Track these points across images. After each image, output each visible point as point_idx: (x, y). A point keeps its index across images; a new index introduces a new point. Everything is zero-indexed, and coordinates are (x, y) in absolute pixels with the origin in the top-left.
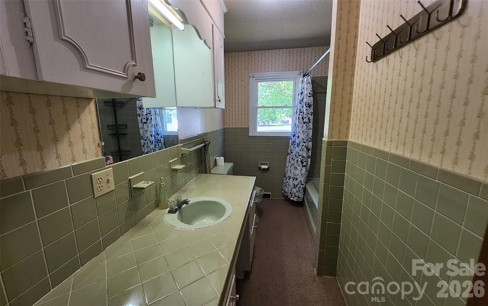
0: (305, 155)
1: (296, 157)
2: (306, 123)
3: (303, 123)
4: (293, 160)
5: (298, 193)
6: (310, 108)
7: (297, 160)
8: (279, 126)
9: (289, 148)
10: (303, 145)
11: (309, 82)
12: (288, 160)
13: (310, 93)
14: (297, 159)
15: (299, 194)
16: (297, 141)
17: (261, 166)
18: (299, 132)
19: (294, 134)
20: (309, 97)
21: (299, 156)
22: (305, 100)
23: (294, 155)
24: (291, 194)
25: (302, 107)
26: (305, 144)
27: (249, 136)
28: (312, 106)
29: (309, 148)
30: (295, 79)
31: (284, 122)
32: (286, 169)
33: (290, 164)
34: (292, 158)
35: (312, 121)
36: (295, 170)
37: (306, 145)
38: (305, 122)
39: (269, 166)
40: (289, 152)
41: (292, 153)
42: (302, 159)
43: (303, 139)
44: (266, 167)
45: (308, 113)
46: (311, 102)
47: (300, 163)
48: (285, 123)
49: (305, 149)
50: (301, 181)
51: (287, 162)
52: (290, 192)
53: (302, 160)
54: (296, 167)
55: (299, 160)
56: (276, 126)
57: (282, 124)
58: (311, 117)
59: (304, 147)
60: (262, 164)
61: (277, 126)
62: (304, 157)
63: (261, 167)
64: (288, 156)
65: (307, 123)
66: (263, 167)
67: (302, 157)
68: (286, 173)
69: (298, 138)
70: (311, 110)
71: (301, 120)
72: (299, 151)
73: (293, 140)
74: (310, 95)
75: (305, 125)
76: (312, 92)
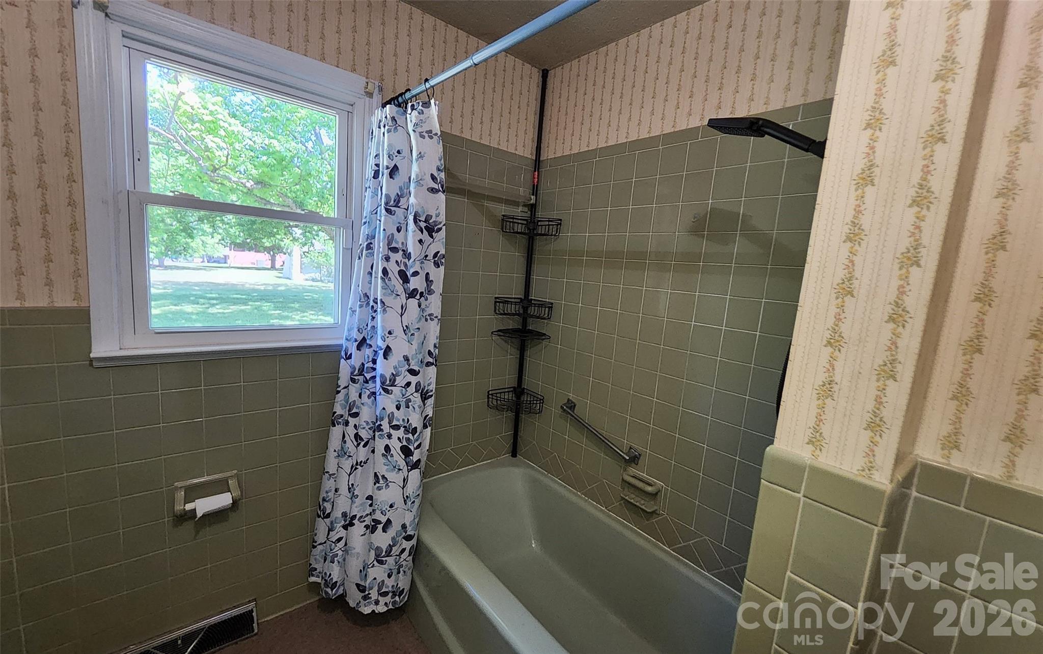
0: (416, 421)
1: (381, 436)
2: (418, 297)
3: (403, 296)
4: (364, 446)
5: (393, 577)
6: (432, 237)
7: (387, 448)
8: (201, 269)
9: (340, 397)
10: (408, 384)
11: (430, 131)
12: (334, 442)
13: (433, 178)
14: (386, 441)
15: (397, 580)
16: (383, 368)
17: (189, 507)
18: (390, 333)
19: (360, 339)
20: (433, 191)
21: (392, 431)
22: (412, 200)
23: (367, 423)
24: (363, 591)
25: (399, 230)
26: (414, 380)
27: (91, 360)
28: (440, 229)
29: (427, 392)
30: (349, 108)
31: (210, 259)
32: (328, 484)
33: (347, 464)
34: (357, 436)
35: (438, 287)
36: (379, 489)
37: (418, 384)
38: (415, 290)
39: (237, 493)
40: (339, 410)
41: (356, 415)
42: (408, 440)
43: (406, 359)
44: (223, 500)
45: (426, 256)
46: (437, 216)
47: (398, 457)
48: (215, 262)
49: (417, 399)
50: (404, 527)
51: (331, 455)
52: (358, 585)
53: (405, 443)
54: (383, 477)
55: (395, 445)
56: (189, 268)
57: (206, 264)
58: (438, 275)
59: (412, 388)
60: (194, 493)
61: (194, 269)
62: (416, 428)
63: (194, 511)
64: (336, 432)
65: (422, 294)
66: (204, 506)
67: (407, 431)
68: (324, 500)
69: (386, 356)
70: (438, 244)
71: (396, 282)
72: (391, 408)
73: (356, 361)
74: (436, 186)
75: (413, 302)
76: (443, 175)
